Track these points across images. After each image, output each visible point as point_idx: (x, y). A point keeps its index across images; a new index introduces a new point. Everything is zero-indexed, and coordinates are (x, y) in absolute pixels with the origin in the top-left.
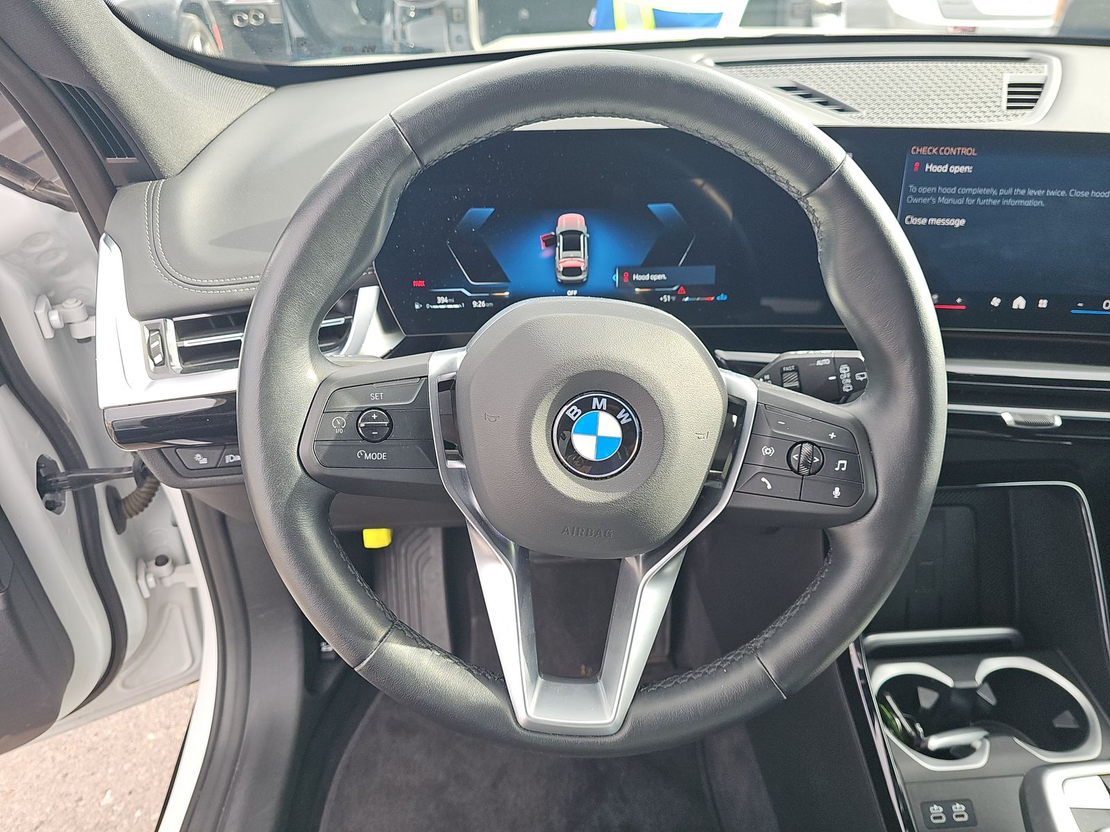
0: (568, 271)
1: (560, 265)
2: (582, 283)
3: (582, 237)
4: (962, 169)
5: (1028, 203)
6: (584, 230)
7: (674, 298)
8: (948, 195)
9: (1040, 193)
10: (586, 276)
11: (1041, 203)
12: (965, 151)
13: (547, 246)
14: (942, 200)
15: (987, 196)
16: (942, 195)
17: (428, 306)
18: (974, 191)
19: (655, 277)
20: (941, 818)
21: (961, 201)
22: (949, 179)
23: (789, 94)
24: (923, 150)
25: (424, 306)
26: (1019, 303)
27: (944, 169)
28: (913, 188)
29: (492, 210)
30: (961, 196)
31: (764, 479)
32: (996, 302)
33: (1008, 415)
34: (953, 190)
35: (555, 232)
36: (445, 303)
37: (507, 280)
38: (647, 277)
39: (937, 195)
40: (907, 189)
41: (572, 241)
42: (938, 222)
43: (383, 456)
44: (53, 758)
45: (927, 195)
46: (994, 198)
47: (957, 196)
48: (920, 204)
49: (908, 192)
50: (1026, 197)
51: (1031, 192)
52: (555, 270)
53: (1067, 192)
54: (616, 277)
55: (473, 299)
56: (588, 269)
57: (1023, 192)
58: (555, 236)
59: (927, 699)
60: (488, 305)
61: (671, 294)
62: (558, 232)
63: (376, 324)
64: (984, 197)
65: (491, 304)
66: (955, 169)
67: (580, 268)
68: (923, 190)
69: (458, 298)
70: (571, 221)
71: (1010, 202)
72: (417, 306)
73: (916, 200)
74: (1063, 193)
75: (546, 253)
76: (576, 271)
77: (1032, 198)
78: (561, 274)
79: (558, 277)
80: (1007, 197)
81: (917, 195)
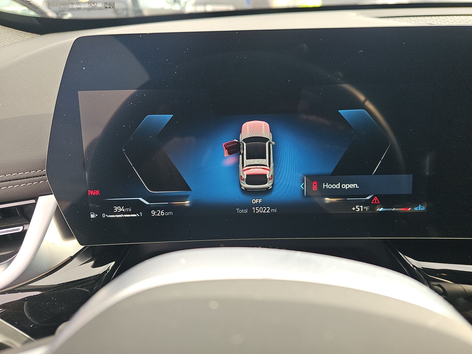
0: (252, 179)
1: (245, 172)
2: (267, 191)
3: (267, 144)
6: (270, 137)
7: (367, 208)
10: (271, 184)
13: (230, 153)
17: (104, 215)
19: (346, 186)
25: (100, 216)
29: (170, 116)
35: (239, 140)
36: (122, 213)
37: (188, 189)
38: (337, 186)
41: (256, 149)
52: (239, 178)
55: (150, 208)
56: (274, 176)
58: (239, 144)
60: (168, 214)
61: (365, 203)
62: (242, 139)
63: (54, 229)
65: (171, 213)
67: (266, 175)
69: (136, 207)
72: (92, 216)
75: (229, 160)
76: (261, 179)
78: (244, 182)
79: (242, 184)
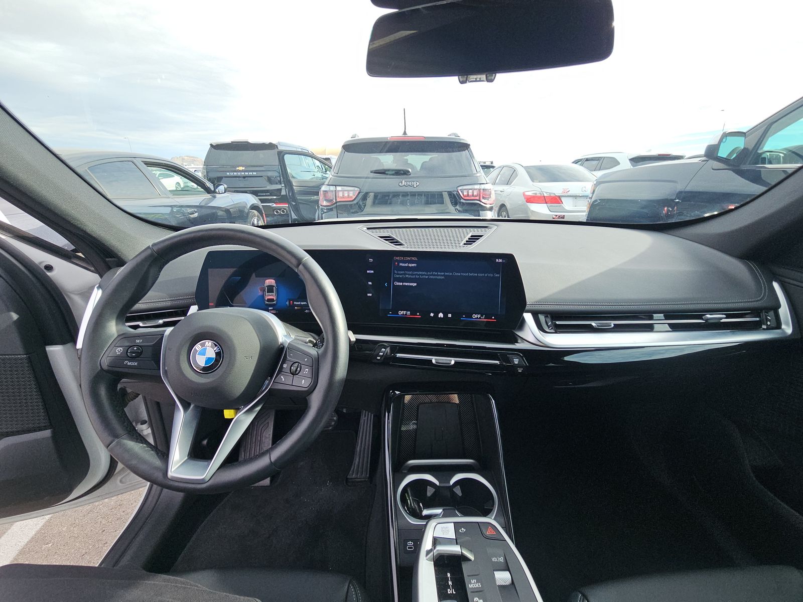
0: (269, 300)
1: (266, 298)
2: (274, 304)
3: (274, 288)
4: (413, 265)
5: (439, 277)
6: (275, 285)
7: (310, 311)
8: (409, 274)
9: (443, 274)
10: (276, 302)
11: (443, 277)
12: (413, 258)
13: (261, 290)
14: (407, 276)
15: (424, 275)
16: (407, 274)
18: (418, 273)
19: (302, 303)
20: (412, 548)
21: (414, 277)
22: (408, 268)
23: (382, 239)
24: (398, 258)
26: (441, 315)
27: (407, 265)
28: (396, 272)
29: (240, 278)
30: (414, 275)
31: (282, 377)
32: (432, 315)
33: (434, 359)
34: (411, 273)
35: (264, 286)
37: (246, 303)
38: (299, 303)
39: (405, 274)
40: (394, 272)
41: (270, 289)
42: (406, 284)
43: (136, 364)
44: (101, 522)
45: (401, 274)
46: (426, 275)
47: (412, 275)
48: (399, 277)
49: (394, 273)
50: (438, 275)
51: (439, 273)
52: (265, 300)
53: (452, 273)
54: (288, 303)
56: (277, 299)
57: (436, 273)
59: (430, 491)
61: (308, 310)
62: (266, 285)
64: (422, 275)
66: (410, 265)
67: (274, 299)
68: (400, 272)
70: (270, 282)
71: (432, 277)
73: (398, 276)
74: (451, 274)
75: (261, 293)
76: (272, 300)
77: (440, 276)
79: (265, 302)
80: (431, 275)
81: (398, 274)
